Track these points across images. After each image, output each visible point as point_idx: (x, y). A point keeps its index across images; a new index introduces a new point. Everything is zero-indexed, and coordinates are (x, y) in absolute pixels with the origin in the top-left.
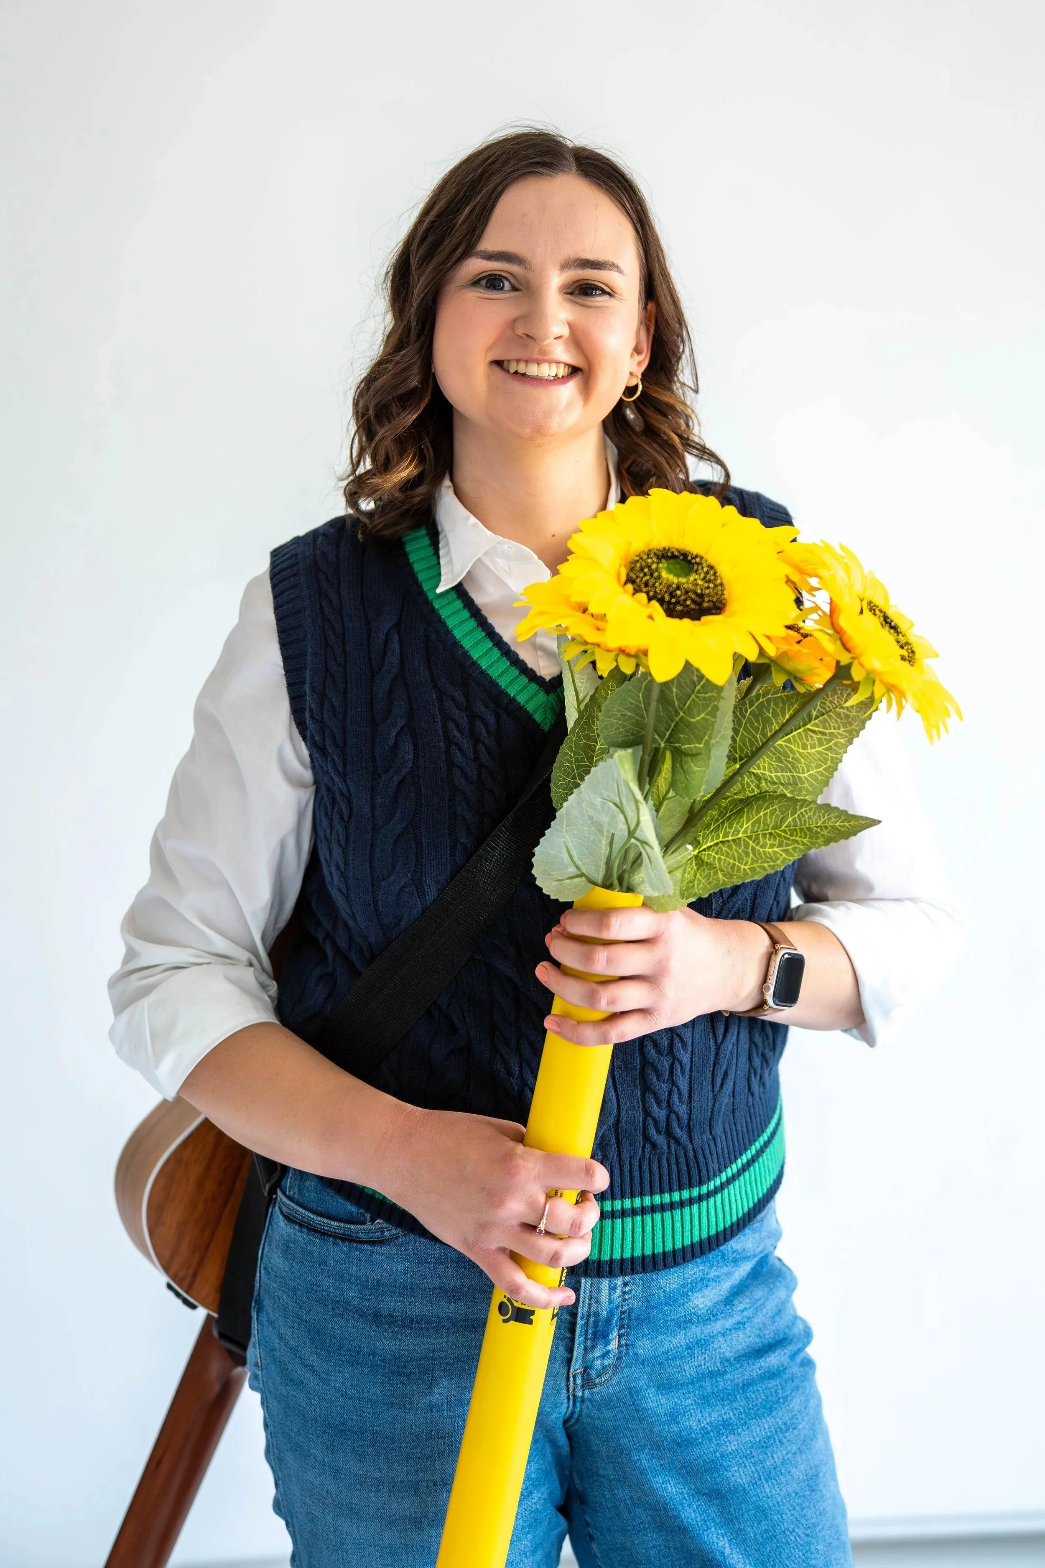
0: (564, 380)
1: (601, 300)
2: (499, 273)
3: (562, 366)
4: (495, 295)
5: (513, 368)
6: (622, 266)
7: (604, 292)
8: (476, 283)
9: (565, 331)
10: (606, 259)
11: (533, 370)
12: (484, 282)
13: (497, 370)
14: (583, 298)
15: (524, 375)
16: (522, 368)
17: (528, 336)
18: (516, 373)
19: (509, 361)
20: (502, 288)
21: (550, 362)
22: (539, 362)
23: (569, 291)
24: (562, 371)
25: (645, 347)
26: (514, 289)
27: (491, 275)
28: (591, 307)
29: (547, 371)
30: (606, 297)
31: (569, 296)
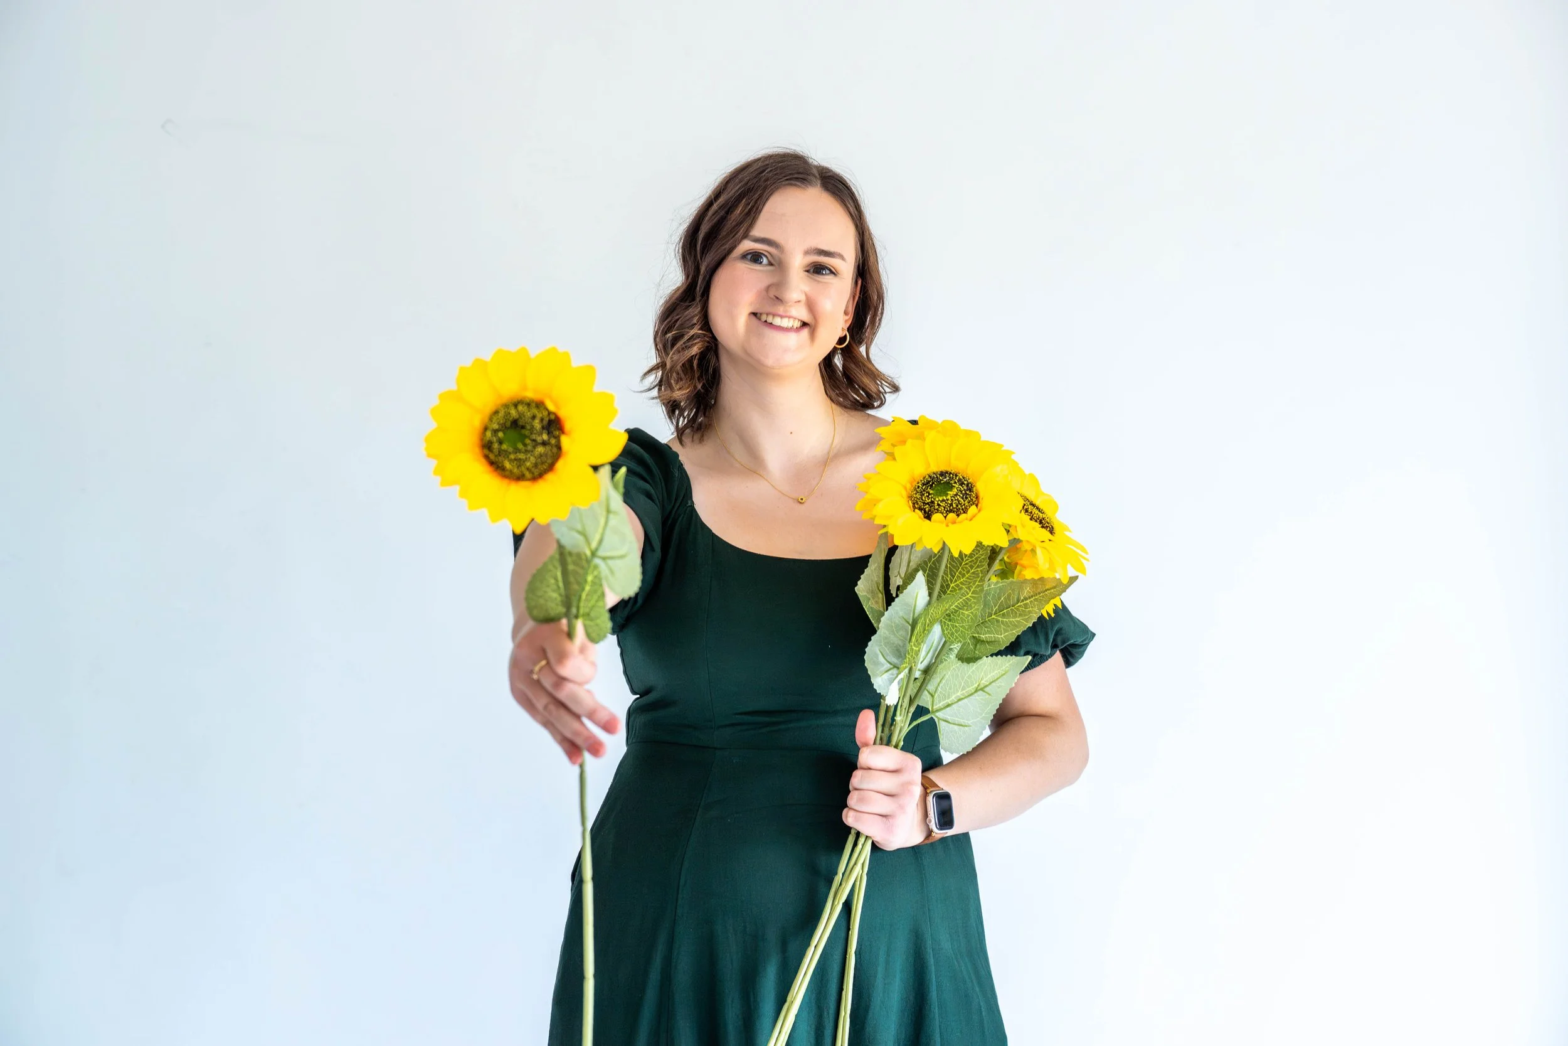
0: (798, 330)
1: (828, 278)
2: (761, 252)
3: (797, 321)
4: (757, 267)
5: (764, 318)
6: (845, 256)
7: (832, 272)
8: (744, 256)
9: (803, 298)
10: (835, 251)
11: (777, 321)
12: (749, 257)
13: (753, 318)
14: (815, 275)
15: (771, 324)
16: (770, 319)
17: (777, 298)
18: (766, 321)
19: (761, 314)
20: (761, 263)
21: (789, 317)
22: (782, 317)
23: (807, 269)
24: (797, 324)
25: (851, 310)
26: (770, 264)
27: (756, 252)
28: (821, 282)
29: (785, 323)
30: (831, 277)
31: (806, 273)
